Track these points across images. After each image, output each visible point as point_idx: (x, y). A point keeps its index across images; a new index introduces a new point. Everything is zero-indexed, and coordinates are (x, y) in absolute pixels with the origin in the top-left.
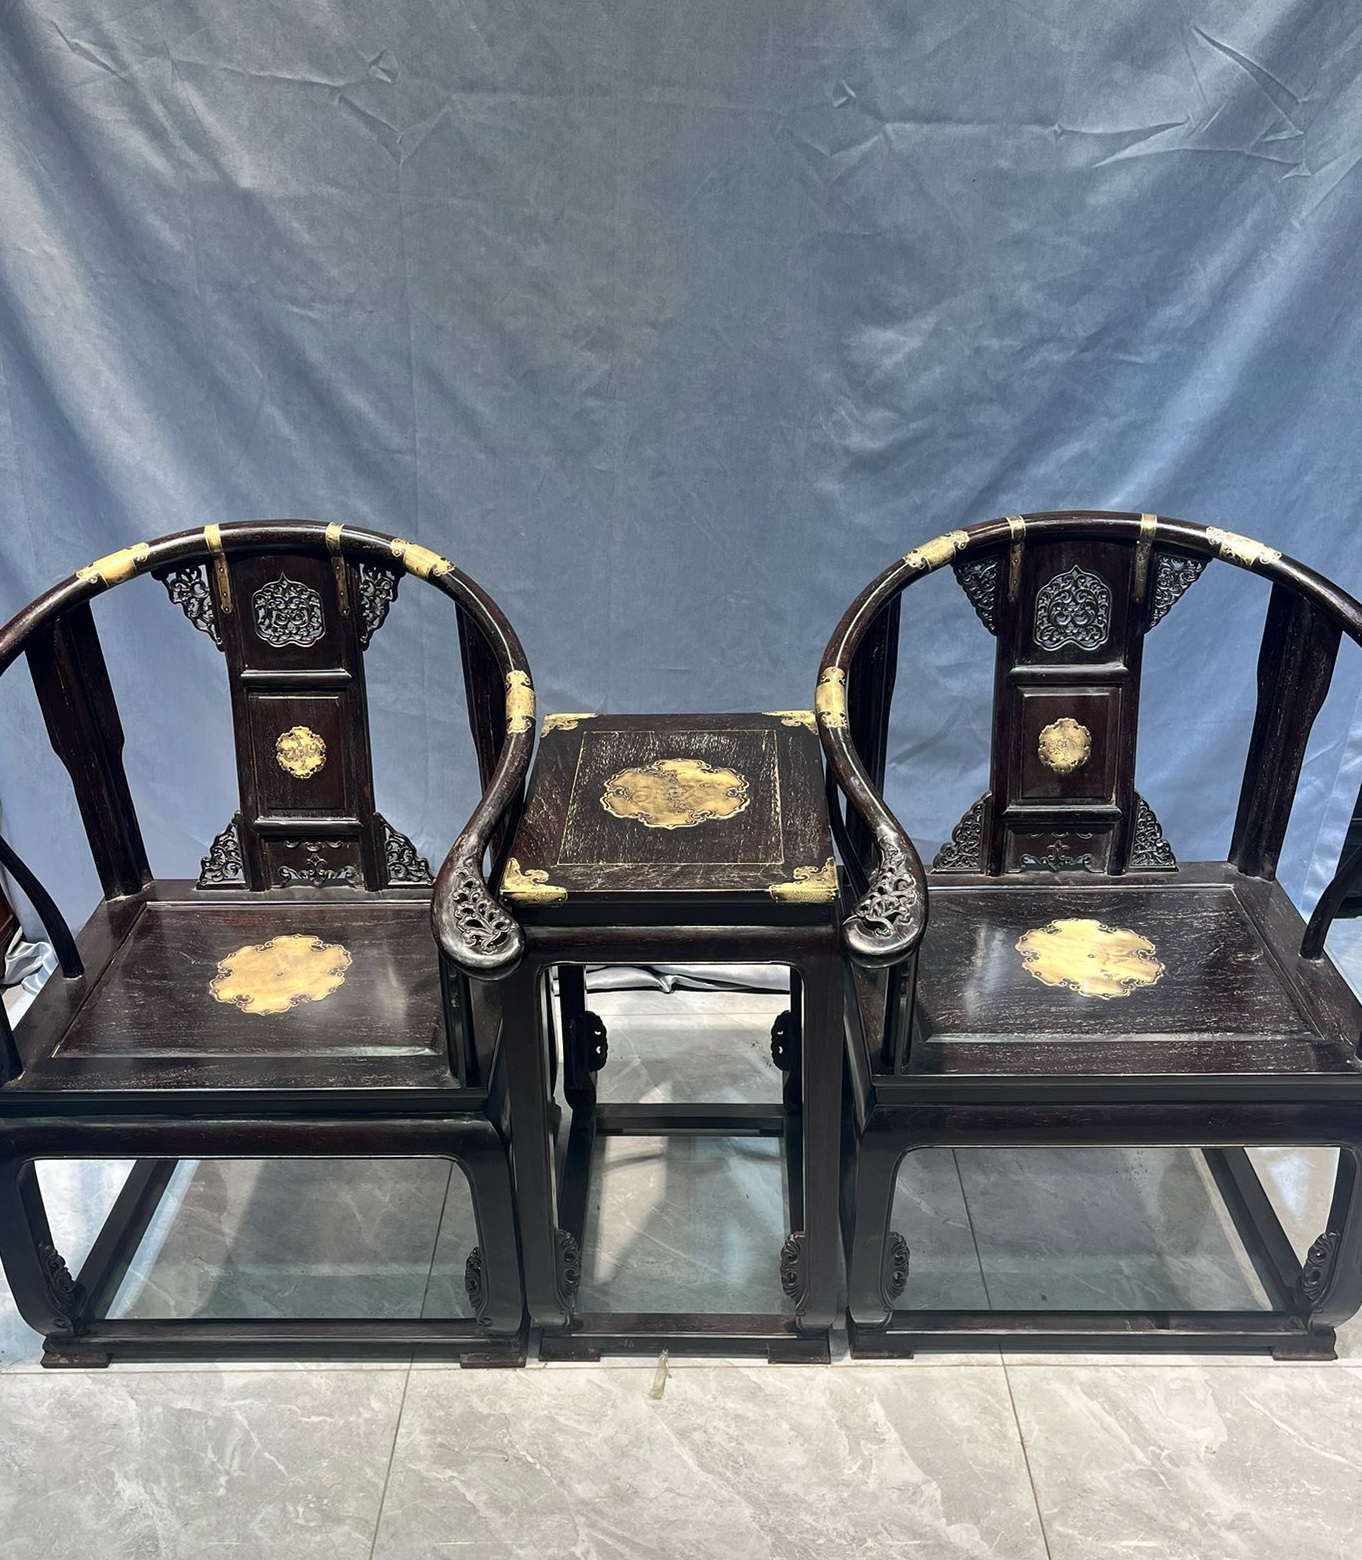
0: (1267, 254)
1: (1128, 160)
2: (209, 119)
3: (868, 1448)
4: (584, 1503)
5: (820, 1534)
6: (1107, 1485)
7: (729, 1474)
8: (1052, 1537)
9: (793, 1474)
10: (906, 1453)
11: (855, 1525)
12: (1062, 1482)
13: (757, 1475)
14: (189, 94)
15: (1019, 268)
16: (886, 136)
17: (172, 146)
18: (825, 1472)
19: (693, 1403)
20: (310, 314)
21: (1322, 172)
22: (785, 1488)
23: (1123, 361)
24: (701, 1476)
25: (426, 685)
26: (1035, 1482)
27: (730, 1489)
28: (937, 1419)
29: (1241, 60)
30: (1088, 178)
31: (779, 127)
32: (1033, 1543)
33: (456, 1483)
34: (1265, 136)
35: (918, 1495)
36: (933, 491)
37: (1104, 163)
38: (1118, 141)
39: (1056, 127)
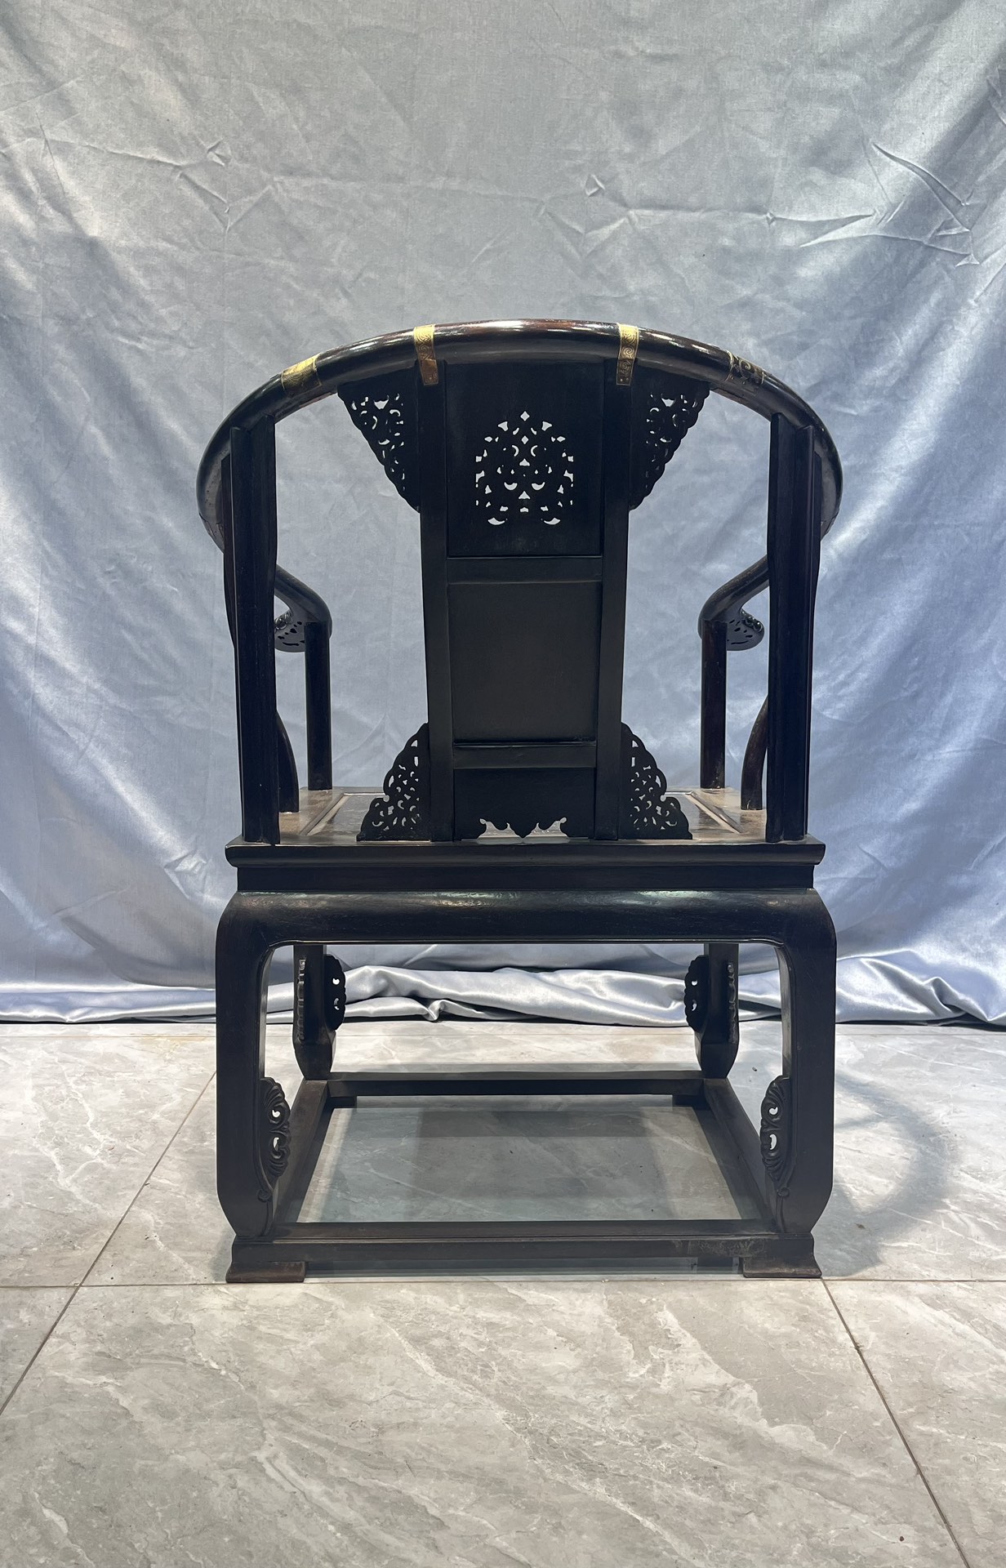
0: (951, 327)
1: (829, 242)
2: (71, 185)
3: (657, 1353)
4: (279, 1407)
5: (598, 1436)
6: (972, 1385)
7: (475, 1377)
8: (912, 1437)
9: (561, 1377)
10: (707, 1357)
11: (644, 1425)
12: (914, 1384)
13: (513, 1378)
14: (58, 167)
15: (746, 326)
16: (629, 218)
17: (35, 204)
18: (600, 1375)
19: (434, 1312)
20: (140, 346)
21: (988, 260)
22: (551, 1390)
23: (839, 413)
24: (441, 1379)
25: (212, 699)
26: (880, 1384)
27: (477, 1392)
28: (746, 1326)
29: (912, 168)
30: (795, 256)
31: (542, 211)
32: (887, 1443)
33: (110, 1389)
34: (939, 230)
35: (727, 1398)
36: (683, 523)
37: (808, 244)
38: (818, 228)
39: (768, 215)
